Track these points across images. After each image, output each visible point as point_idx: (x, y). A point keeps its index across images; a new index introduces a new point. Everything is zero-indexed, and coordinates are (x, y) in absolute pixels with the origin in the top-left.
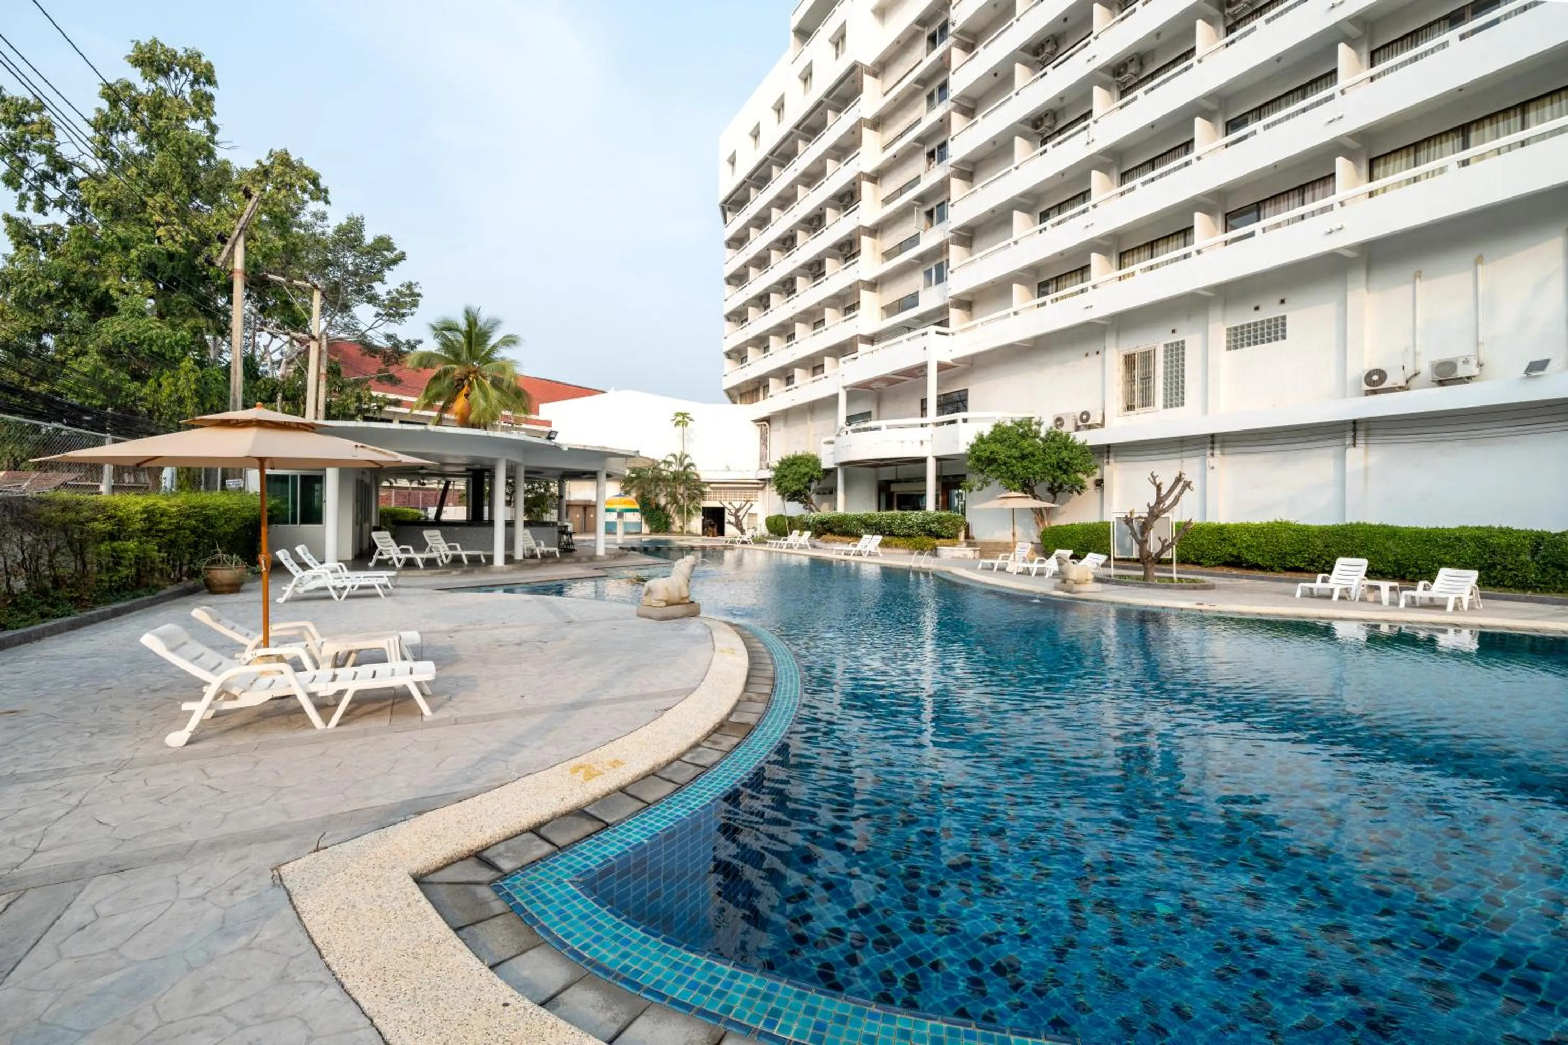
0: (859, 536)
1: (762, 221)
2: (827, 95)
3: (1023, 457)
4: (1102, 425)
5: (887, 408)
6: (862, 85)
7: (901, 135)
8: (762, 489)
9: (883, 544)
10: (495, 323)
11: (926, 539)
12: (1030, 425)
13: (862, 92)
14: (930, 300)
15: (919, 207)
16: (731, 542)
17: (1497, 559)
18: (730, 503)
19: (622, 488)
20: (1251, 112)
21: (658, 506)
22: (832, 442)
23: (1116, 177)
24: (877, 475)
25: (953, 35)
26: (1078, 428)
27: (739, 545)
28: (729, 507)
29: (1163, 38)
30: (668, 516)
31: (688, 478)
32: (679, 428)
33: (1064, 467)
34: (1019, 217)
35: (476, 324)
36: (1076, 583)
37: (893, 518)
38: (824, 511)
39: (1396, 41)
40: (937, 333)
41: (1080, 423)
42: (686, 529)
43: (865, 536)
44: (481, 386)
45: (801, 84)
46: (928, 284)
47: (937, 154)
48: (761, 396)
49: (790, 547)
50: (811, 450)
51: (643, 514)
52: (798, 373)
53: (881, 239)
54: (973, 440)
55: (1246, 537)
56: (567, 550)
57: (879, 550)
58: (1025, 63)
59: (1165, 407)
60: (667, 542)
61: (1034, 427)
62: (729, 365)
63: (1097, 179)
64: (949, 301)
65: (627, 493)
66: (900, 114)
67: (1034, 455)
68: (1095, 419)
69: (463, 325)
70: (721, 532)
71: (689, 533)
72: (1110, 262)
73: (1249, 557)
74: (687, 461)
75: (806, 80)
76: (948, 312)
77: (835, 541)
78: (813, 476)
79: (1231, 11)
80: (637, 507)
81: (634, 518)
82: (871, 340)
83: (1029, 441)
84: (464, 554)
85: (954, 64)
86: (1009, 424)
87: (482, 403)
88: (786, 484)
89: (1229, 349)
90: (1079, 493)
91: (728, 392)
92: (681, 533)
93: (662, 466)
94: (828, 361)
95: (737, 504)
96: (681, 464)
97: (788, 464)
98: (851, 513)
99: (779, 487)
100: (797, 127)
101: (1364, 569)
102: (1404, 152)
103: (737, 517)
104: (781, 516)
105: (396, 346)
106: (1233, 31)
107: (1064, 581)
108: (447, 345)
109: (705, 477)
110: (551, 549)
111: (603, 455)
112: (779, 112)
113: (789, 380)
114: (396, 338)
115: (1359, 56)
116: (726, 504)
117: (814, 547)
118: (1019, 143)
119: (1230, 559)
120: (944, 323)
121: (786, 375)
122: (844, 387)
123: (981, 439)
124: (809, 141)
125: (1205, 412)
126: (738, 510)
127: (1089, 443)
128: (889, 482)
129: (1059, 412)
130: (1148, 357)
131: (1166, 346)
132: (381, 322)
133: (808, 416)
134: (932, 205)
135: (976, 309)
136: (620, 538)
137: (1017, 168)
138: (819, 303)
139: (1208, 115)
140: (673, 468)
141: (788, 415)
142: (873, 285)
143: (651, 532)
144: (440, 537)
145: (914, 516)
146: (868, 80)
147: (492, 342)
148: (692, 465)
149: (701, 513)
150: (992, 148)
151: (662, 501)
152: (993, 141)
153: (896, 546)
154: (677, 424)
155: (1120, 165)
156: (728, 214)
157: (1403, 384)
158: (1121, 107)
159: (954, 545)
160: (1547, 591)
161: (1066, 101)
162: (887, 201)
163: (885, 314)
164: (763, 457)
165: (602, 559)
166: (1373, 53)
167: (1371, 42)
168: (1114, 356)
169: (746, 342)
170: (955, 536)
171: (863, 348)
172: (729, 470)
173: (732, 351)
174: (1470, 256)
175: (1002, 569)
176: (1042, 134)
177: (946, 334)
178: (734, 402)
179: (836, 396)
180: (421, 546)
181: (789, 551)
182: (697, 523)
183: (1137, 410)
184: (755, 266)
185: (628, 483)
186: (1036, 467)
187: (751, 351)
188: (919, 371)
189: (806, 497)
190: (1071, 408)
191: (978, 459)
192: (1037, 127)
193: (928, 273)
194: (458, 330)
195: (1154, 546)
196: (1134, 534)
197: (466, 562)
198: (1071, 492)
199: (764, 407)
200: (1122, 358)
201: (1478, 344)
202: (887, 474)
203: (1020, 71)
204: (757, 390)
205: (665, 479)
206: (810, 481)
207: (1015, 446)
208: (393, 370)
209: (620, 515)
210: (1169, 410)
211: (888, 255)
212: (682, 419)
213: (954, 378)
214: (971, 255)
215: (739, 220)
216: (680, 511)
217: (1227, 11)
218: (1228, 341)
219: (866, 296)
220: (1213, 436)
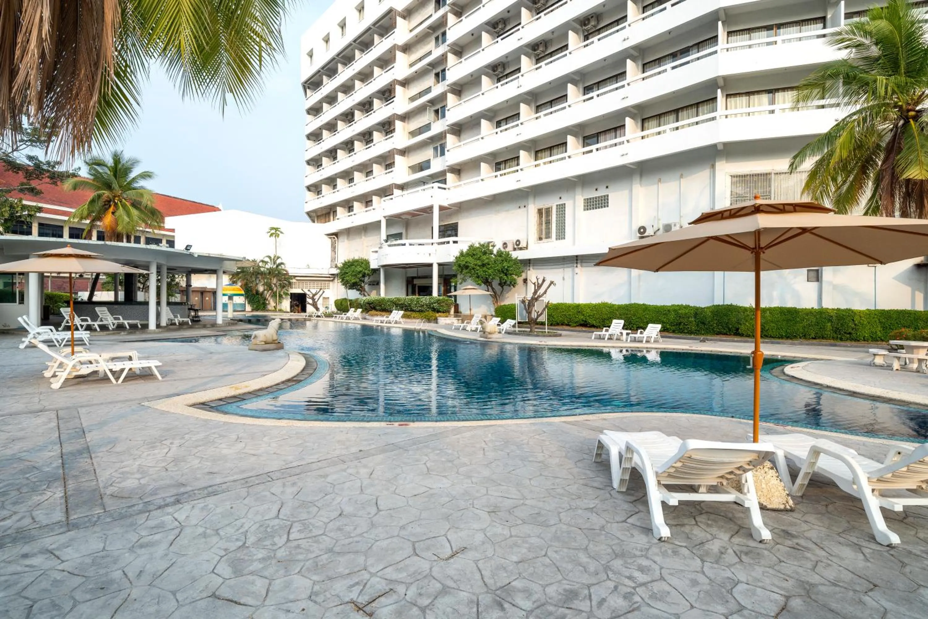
0: (391, 312)
1: (331, 99)
2: (374, 24)
3: (483, 265)
4: (527, 248)
5: (412, 232)
6: (395, 23)
7: (420, 59)
8: (332, 281)
9: (403, 316)
10: (135, 162)
11: (431, 313)
12: (488, 246)
13: (395, 27)
14: (437, 166)
15: (430, 107)
16: (310, 316)
17: (682, 320)
18: (309, 290)
19: (231, 279)
20: (595, 84)
21: (257, 292)
22: (376, 252)
23: (534, 108)
24: (406, 273)
25: (448, 5)
26: (515, 249)
27: (315, 318)
28: (308, 293)
29: (556, 34)
30: (265, 299)
31: (279, 273)
32: (273, 238)
33: (506, 272)
34: (484, 123)
35: (120, 162)
36: (490, 333)
37: (412, 300)
38: (373, 296)
39: (651, 62)
40: (439, 188)
41: (516, 247)
42: (278, 308)
43: (394, 311)
44: (124, 206)
45: (357, 13)
46: (436, 156)
47: (440, 76)
48: (332, 218)
49: (348, 318)
50: (365, 257)
51: (247, 297)
52: (356, 205)
53: (408, 123)
54: (458, 254)
55: (589, 310)
56: (196, 321)
57: (401, 320)
58: (487, 32)
59: (557, 239)
60: (265, 316)
61: (491, 248)
62: (310, 195)
63: (524, 108)
64: (447, 168)
65: (234, 283)
66: (418, 46)
67: (489, 264)
68: (523, 244)
69: (110, 161)
70: (304, 310)
71: (280, 311)
72: (531, 156)
73: (591, 321)
74: (279, 261)
75: (360, 11)
76: (446, 175)
77: (377, 315)
78: (365, 273)
79: (586, 28)
80: (243, 292)
81: (239, 300)
82: (402, 187)
83: (487, 256)
84: (126, 322)
85: (450, 23)
86: (478, 245)
87: (126, 218)
88: (347, 278)
89: (584, 210)
90: (514, 286)
91: (308, 214)
92: (275, 311)
93: (261, 264)
94: (375, 199)
95: (314, 291)
96: (274, 263)
97: (349, 265)
98: (387, 297)
99: (343, 280)
100: (355, 41)
101: (622, 325)
102: (655, 118)
103: (313, 299)
104: (345, 299)
105: (38, 166)
106: (588, 39)
107: (484, 333)
108: (97, 176)
109: (291, 272)
110: (185, 320)
111: (221, 260)
112: (342, 28)
113: (350, 209)
114: (37, 159)
115: (637, 66)
116: (306, 291)
117: (365, 319)
118: (484, 79)
119: (582, 323)
120: (444, 181)
121: (348, 205)
122: (385, 217)
123: (462, 254)
124: (363, 51)
125: (574, 243)
126: (314, 295)
127: (519, 258)
128: (413, 278)
129: (505, 239)
130: (548, 211)
131: (557, 205)
132: (24, 146)
133: (363, 234)
134: (438, 107)
135: (462, 175)
136: (230, 314)
137: (483, 94)
138: (370, 160)
139: (575, 83)
140: (269, 266)
141: (349, 232)
142: (404, 152)
143: (253, 310)
144: (107, 311)
145: (425, 299)
146: (399, 20)
147: (132, 175)
148: (282, 263)
149: (289, 297)
150: (470, 78)
151: (261, 289)
152: (471, 75)
153: (414, 318)
154: (271, 235)
155: (536, 101)
156: (308, 90)
157: (652, 234)
158: (537, 69)
159: (447, 317)
160: (698, 334)
161: (509, 59)
162: (412, 99)
163: (411, 171)
164: (333, 259)
165: (220, 326)
166: (644, 65)
167: (643, 59)
168: (533, 208)
169: (321, 181)
170: (448, 311)
171: (397, 192)
172: (309, 268)
173: (311, 185)
174: (678, 174)
175: (464, 329)
176: (497, 75)
177: (445, 189)
178: (314, 222)
179: (380, 222)
180: (95, 317)
181: (347, 321)
182: (286, 304)
183: (544, 240)
184: (326, 130)
185: (235, 277)
186: (490, 271)
187: (324, 188)
188: (429, 210)
189: (361, 287)
190: (511, 238)
191: (459, 266)
192: (494, 71)
193: (436, 149)
194: (106, 166)
195: (534, 315)
196: (526, 309)
197: (128, 327)
198: (509, 286)
199: (333, 226)
200: (536, 210)
201: (681, 217)
202: (412, 273)
203: (485, 37)
204: (329, 214)
205: (262, 273)
206: (364, 276)
207: (479, 259)
208: (34, 184)
209: (231, 298)
210: (558, 241)
211: (413, 134)
212: (275, 232)
213: (450, 215)
214: (460, 141)
215: (316, 97)
216: (274, 295)
217: (584, 28)
218: (584, 206)
219: (398, 159)
220: (577, 256)
